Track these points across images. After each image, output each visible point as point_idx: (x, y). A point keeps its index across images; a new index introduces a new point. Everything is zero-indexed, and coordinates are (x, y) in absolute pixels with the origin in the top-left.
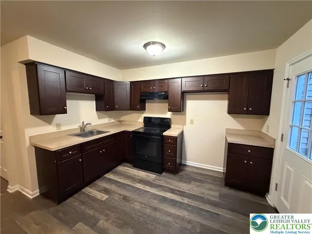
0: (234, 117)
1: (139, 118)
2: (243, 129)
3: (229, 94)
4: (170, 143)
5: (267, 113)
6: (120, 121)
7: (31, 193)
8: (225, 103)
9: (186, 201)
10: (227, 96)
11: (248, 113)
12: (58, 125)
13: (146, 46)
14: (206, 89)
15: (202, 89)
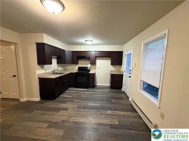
0: (112, 66)
1: (75, 67)
2: (115, 70)
3: (111, 58)
4: (92, 76)
5: (121, 64)
6: (65, 69)
7: (38, 99)
8: (110, 61)
9: (100, 93)
10: (110, 58)
11: (116, 64)
12: (45, 70)
13: (86, 41)
14: (104, 56)
15: (102, 56)
